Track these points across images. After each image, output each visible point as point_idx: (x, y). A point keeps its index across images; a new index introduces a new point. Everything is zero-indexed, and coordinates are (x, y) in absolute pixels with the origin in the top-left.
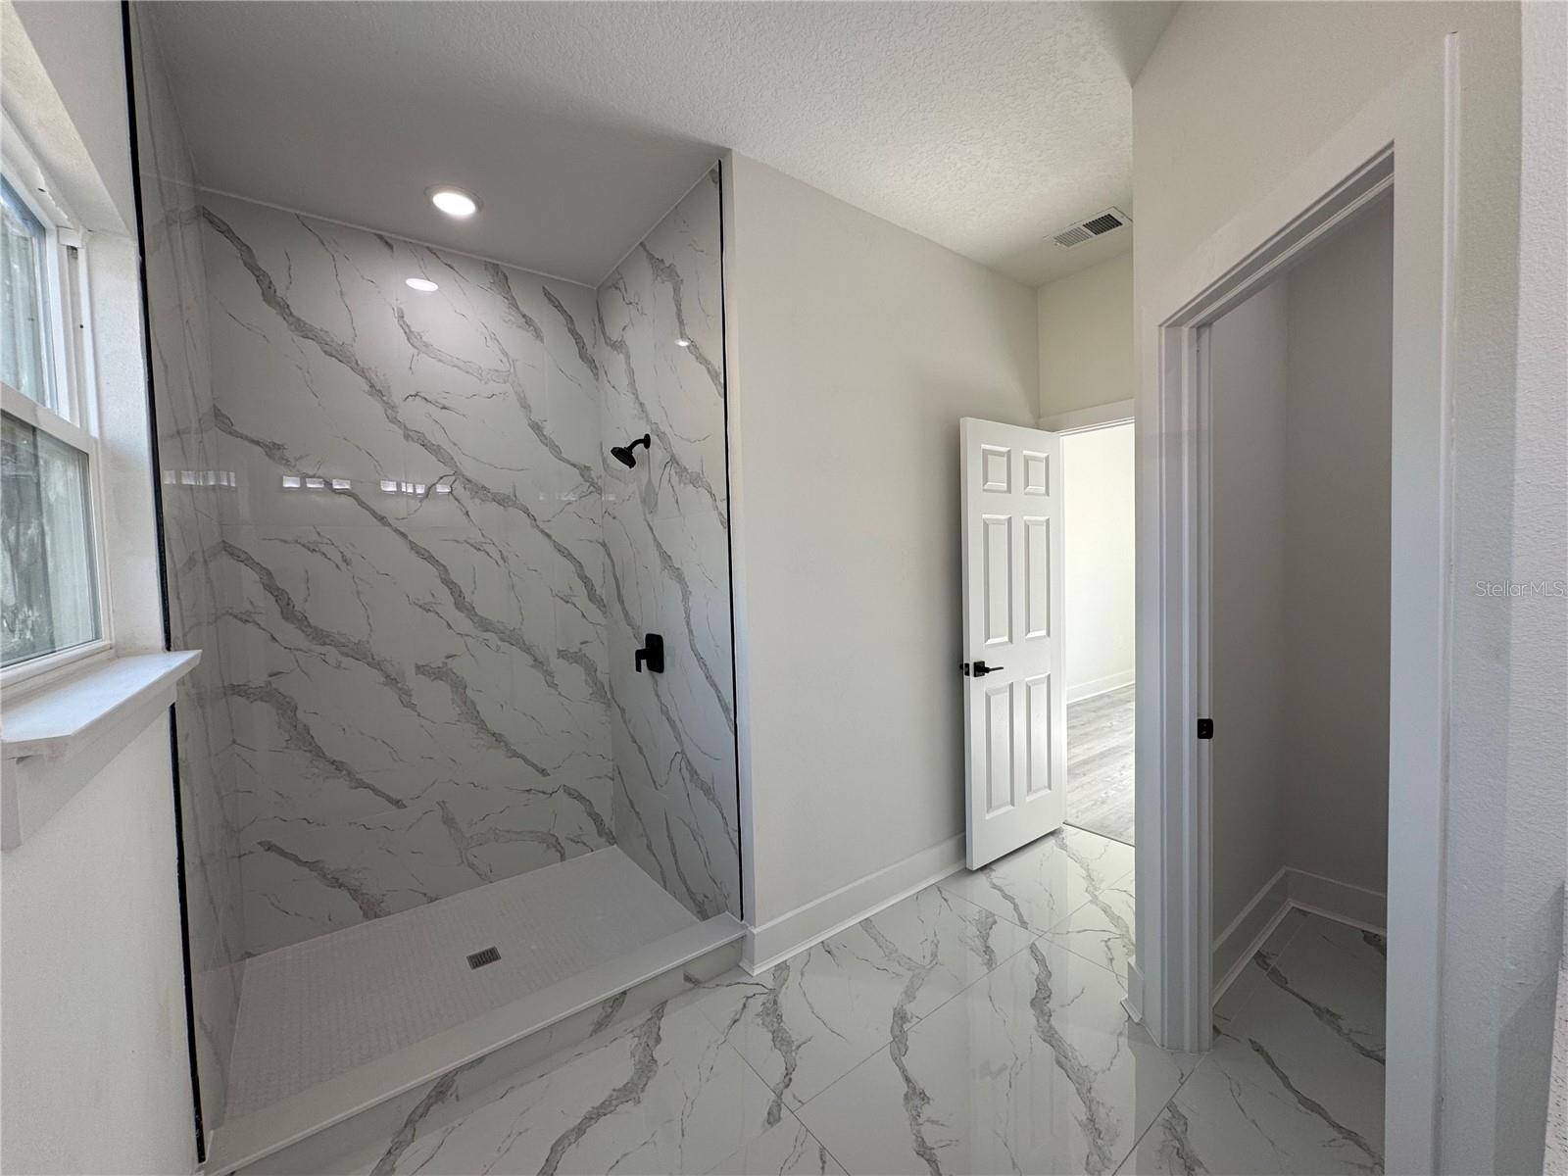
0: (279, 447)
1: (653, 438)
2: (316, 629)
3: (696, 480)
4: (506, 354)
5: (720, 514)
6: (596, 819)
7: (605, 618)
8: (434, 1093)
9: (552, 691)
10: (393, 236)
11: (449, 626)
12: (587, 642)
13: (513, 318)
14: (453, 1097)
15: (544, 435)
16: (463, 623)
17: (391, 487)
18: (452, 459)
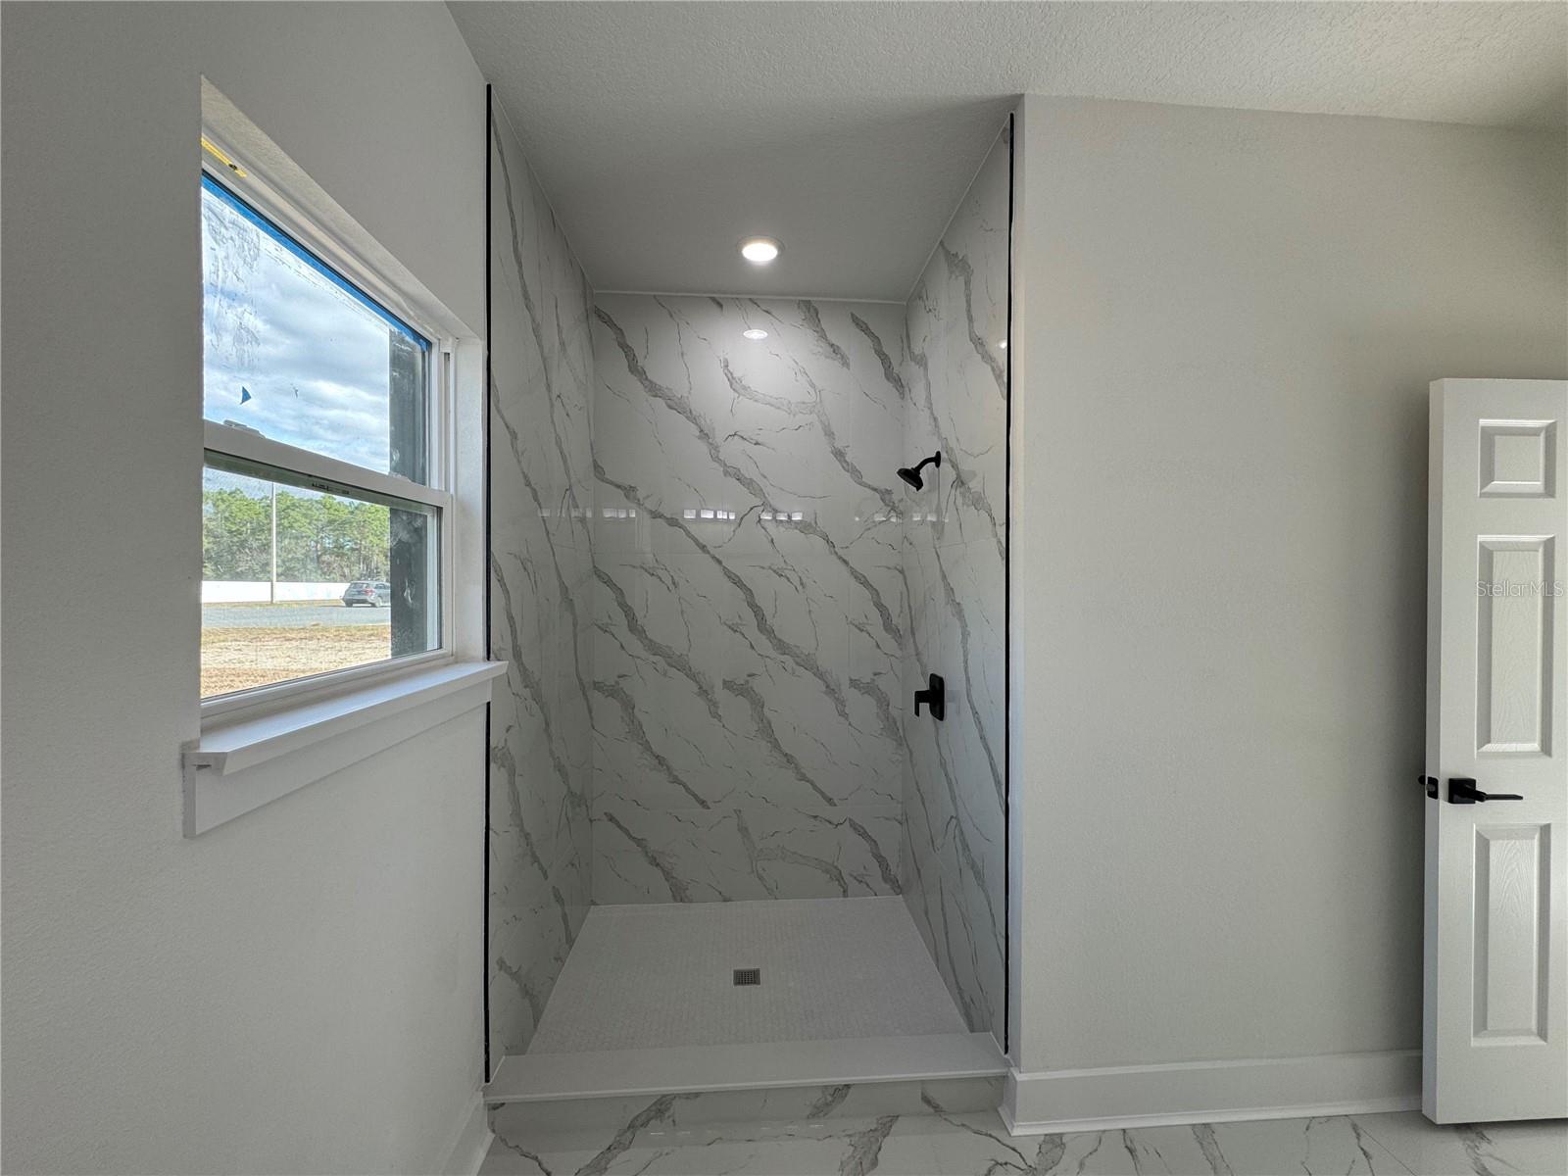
0: (633, 489)
1: (944, 455)
2: (651, 641)
3: (978, 502)
4: (813, 386)
5: (999, 542)
6: (881, 860)
7: (901, 649)
8: (654, 1108)
9: (842, 719)
10: (722, 296)
11: (752, 647)
12: (880, 673)
13: (821, 350)
14: (671, 1119)
15: (846, 461)
16: (764, 644)
17: (710, 515)
18: (762, 490)
